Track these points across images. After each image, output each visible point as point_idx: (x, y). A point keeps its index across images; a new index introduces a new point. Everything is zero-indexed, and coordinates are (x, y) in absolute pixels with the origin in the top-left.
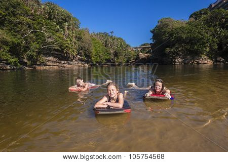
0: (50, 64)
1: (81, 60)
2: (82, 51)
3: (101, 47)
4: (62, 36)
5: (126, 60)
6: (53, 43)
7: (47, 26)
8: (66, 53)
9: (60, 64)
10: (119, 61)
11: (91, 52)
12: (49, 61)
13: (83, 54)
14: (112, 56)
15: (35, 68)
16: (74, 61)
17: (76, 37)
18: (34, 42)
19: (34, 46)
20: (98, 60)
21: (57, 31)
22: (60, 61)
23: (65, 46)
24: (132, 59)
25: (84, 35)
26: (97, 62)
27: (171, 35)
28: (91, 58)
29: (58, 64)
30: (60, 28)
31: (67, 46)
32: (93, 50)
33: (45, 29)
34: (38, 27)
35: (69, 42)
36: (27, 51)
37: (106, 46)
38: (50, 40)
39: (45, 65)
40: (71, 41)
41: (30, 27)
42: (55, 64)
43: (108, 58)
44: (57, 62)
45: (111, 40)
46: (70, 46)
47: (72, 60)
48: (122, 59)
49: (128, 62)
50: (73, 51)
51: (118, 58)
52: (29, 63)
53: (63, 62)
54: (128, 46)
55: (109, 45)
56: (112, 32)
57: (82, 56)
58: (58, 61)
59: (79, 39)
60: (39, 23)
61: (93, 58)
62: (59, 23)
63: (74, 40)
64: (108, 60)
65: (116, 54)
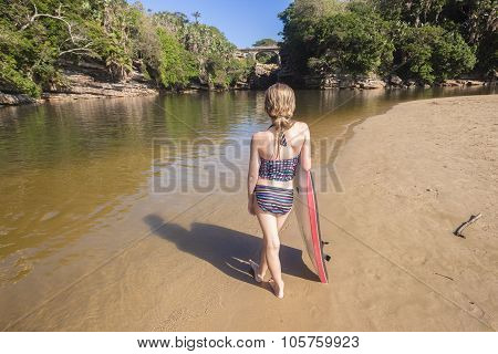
0: (78, 89)
1: (139, 80)
2: (140, 61)
3: (179, 51)
4: (98, 27)
5: (229, 80)
6: (83, 43)
8: (113, 65)
9: (99, 91)
10: (217, 81)
11: (159, 63)
12: (75, 83)
13: (143, 66)
14: (202, 72)
15: (47, 99)
16: (123, 81)
17: (126, 29)
18: (44, 42)
20: (174, 80)
21: (86, 14)
22: (98, 84)
23: (108, 49)
24: (241, 77)
25: (141, 23)
26: (171, 84)
27: (319, 31)
28: (159, 75)
29: (95, 90)
30: (92, 8)
31: (112, 51)
35: (116, 41)
36: (33, 63)
37: (187, 48)
39: (69, 93)
40: (118, 38)
42: (89, 89)
43: (193, 75)
44: (92, 86)
45: (196, 34)
46: (119, 51)
48: (222, 78)
49: (233, 84)
50: (127, 62)
51: (214, 76)
53: (104, 85)
54: (233, 48)
55: (196, 46)
57: (140, 72)
58: (94, 83)
59: (133, 32)
61: (163, 76)
63: (124, 36)
64: (195, 80)
65: (210, 67)
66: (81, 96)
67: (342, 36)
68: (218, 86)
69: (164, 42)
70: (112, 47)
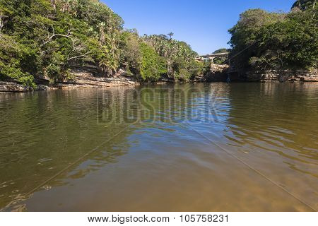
0: (81, 81)
1: (125, 76)
2: (126, 64)
3: (154, 56)
4: (96, 42)
5: (190, 75)
6: (83, 52)
7: (75, 27)
8: (103, 66)
9: (94, 82)
10: (180, 76)
11: (139, 65)
12: (79, 78)
13: (128, 67)
14: (170, 70)
15: (60, 88)
16: (115, 77)
17: (117, 43)
18: (57, 51)
19: (58, 57)
20: (150, 75)
21: (90, 35)
22: (94, 78)
23: (100, 56)
24: (199, 73)
25: (129, 39)
26: (147, 78)
28: (139, 72)
29: (92, 82)
30: (94, 30)
31: (103, 57)
32: (142, 62)
33: (72, 33)
34: (62, 30)
35: (107, 51)
36: (48, 65)
37: (161, 55)
38: (79, 48)
39: (75, 84)
40: (109, 48)
41: (50, 30)
42: (88, 82)
43: (163, 72)
44: (90, 79)
45: (167, 45)
46: (109, 57)
47: (111, 76)
48: (184, 74)
49: (192, 78)
50: (113, 63)
51: (178, 72)
52: (51, 81)
53: (99, 79)
54: (194, 54)
55: (166, 53)
56: (171, 34)
57: (126, 71)
58: (92, 78)
59: (121, 45)
60: (64, 25)
61: (142, 73)
62: (93, 23)
63: (114, 47)
64: (165, 75)
65: (175, 67)
66: (82, 86)
67: (281, 38)
68: (181, 80)
69: (145, 51)
70: (103, 54)
